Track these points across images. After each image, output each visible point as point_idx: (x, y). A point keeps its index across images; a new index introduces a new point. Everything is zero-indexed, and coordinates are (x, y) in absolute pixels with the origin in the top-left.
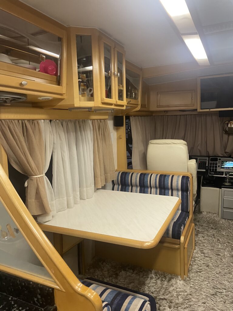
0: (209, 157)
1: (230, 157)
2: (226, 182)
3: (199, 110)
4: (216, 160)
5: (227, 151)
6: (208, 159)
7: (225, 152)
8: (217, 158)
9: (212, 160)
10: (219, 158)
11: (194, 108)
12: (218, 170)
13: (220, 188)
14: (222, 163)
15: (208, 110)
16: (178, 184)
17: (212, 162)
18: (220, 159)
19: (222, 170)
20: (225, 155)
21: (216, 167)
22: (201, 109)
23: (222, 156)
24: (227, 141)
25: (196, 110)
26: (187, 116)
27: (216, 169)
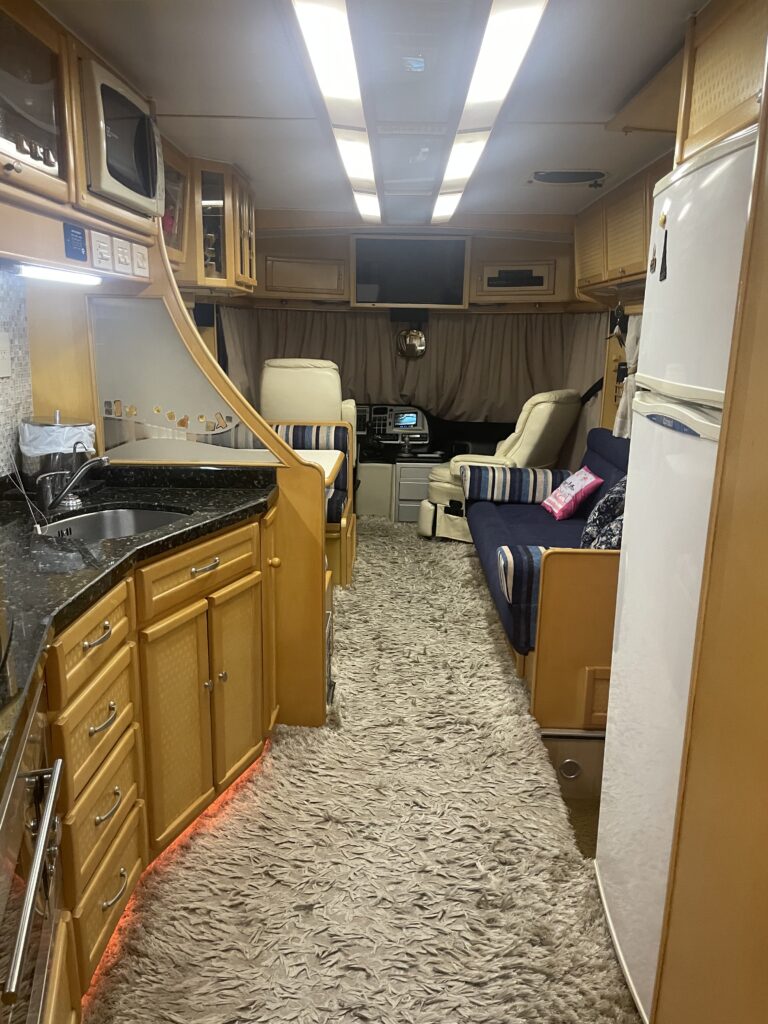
0: (370, 405)
1: (410, 405)
2: (404, 452)
3: (354, 304)
4: (384, 411)
5: (404, 392)
6: (368, 409)
7: (402, 396)
8: (386, 409)
9: (377, 411)
10: (389, 408)
11: (344, 298)
12: (388, 432)
13: (394, 462)
14: (397, 416)
15: (369, 305)
16: (328, 440)
17: (377, 416)
18: (391, 410)
19: (396, 430)
20: (402, 402)
21: (385, 425)
22: (358, 302)
23: (394, 403)
24: (403, 373)
25: (348, 302)
26: (328, 314)
27: (384, 430)
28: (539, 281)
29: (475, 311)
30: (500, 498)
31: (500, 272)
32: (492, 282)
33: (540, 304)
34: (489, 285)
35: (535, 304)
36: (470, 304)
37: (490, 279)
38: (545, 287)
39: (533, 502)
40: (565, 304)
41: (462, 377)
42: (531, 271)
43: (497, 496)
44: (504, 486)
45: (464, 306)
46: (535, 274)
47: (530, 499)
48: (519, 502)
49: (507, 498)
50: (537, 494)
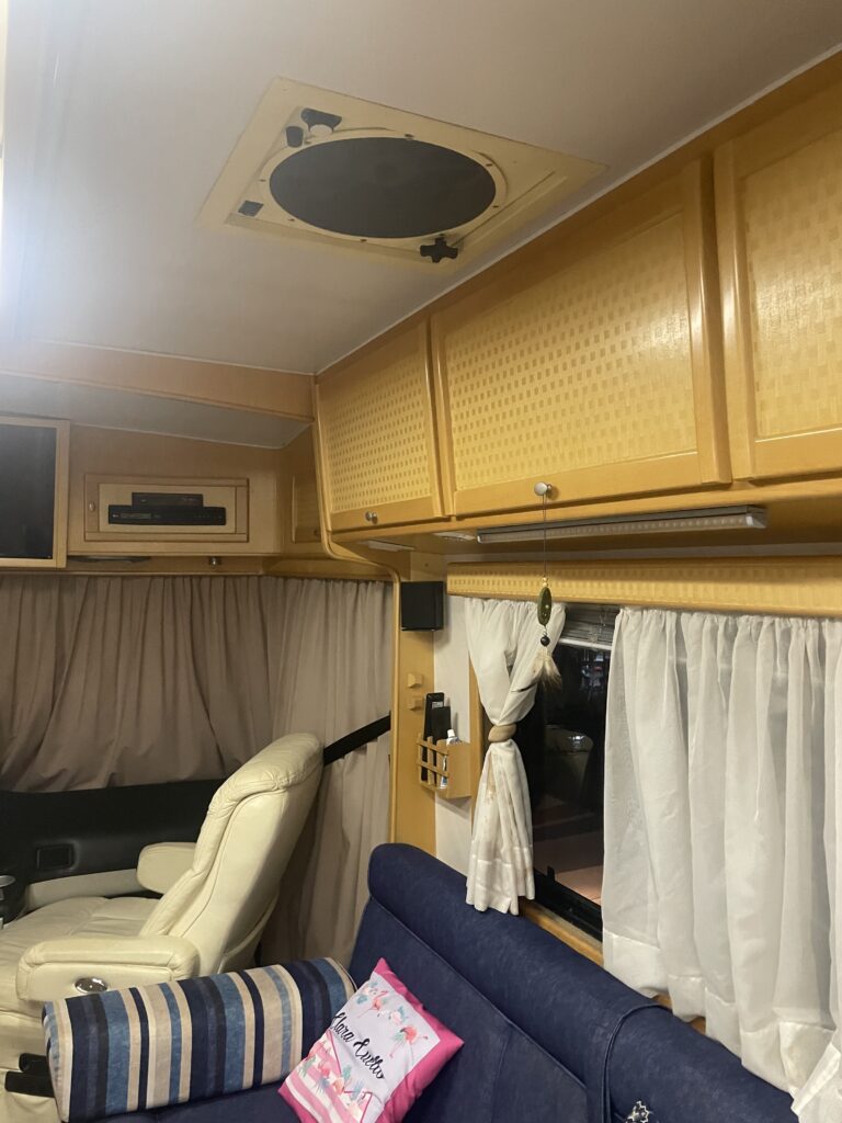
28: (217, 516)
29: (82, 570)
30: (164, 1098)
31: (134, 495)
32: (117, 514)
33: (219, 559)
34: (111, 521)
35: (210, 559)
36: (69, 557)
37: (113, 509)
38: (229, 527)
39: (257, 1084)
40: (269, 560)
41: (56, 700)
42: (200, 498)
43: (156, 1095)
44: (175, 1062)
45: (57, 561)
46: (206, 504)
47: (248, 1080)
48: (219, 1095)
49: (184, 1093)
50: (266, 1061)
